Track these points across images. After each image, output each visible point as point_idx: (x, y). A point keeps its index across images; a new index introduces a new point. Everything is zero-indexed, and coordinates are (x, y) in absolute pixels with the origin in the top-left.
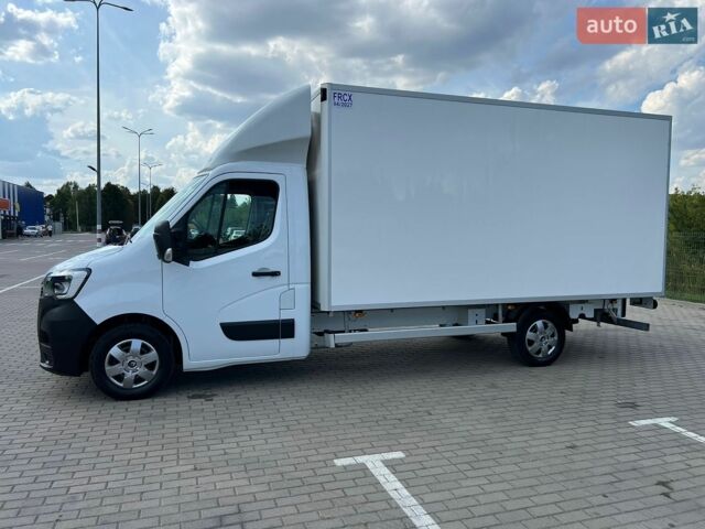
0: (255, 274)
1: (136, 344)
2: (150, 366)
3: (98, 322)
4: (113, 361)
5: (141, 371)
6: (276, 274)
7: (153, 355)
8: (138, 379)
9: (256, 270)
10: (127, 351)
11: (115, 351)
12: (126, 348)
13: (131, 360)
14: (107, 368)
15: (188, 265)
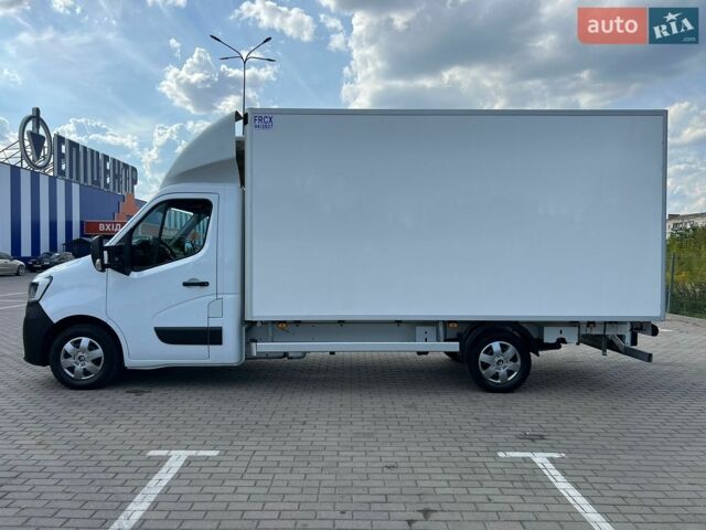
0: (185, 284)
1: (85, 341)
2: (97, 361)
3: (55, 321)
4: (67, 355)
5: (88, 365)
6: (204, 284)
7: (99, 352)
8: (86, 372)
9: (186, 281)
10: (78, 347)
11: (69, 347)
12: (77, 344)
13: (81, 355)
14: (62, 360)
15: (128, 274)
